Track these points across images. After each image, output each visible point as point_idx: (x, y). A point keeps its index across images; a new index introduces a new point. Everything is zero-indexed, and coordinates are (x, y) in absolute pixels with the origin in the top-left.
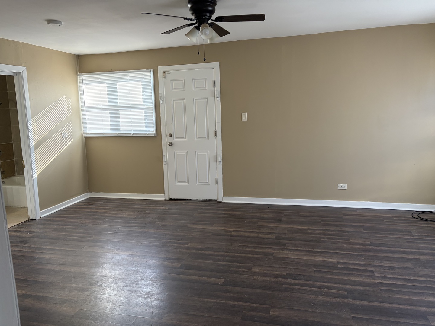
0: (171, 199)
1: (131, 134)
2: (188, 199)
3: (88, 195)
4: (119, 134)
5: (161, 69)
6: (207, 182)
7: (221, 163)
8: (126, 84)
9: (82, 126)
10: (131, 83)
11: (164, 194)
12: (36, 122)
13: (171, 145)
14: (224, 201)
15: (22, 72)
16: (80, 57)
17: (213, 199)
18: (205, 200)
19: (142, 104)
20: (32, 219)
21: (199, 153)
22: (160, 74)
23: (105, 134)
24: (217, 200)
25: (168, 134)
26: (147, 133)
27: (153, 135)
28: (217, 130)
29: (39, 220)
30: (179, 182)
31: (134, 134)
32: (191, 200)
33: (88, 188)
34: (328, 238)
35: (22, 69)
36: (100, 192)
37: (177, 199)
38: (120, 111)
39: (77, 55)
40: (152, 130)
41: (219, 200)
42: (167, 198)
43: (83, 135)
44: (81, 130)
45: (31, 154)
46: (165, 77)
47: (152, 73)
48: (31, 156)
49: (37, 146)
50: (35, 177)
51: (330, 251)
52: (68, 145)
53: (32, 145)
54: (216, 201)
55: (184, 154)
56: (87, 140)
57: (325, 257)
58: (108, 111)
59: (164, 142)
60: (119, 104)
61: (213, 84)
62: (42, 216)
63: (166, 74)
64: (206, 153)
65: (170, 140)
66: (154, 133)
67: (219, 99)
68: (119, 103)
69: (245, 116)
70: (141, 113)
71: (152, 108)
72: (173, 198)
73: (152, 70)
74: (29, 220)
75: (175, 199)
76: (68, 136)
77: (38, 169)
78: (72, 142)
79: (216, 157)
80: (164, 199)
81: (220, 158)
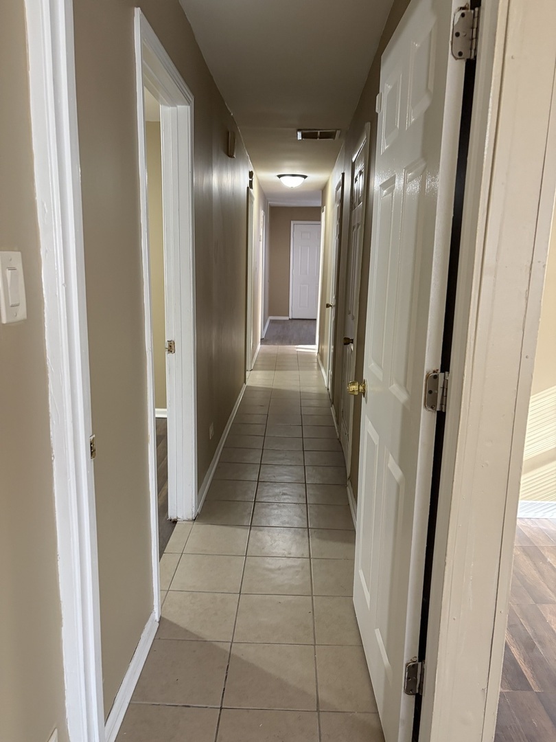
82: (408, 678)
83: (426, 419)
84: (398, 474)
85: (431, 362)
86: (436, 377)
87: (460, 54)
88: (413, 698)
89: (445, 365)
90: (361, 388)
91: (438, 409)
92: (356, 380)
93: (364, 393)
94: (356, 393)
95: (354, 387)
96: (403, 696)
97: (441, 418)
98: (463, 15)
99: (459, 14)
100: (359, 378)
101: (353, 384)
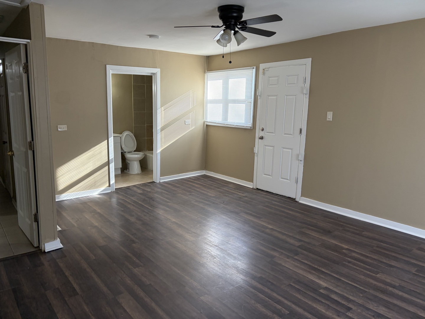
0: (257, 189)
1: (234, 125)
2: (270, 192)
3: (204, 172)
4: (227, 124)
5: (262, 66)
6: (288, 179)
7: (302, 162)
8: (235, 80)
9: (205, 115)
10: (239, 79)
11: (253, 183)
12: (164, 110)
13: (262, 138)
14: (300, 202)
15: (157, 73)
16: (209, 58)
17: (292, 197)
18: (284, 196)
19: (245, 99)
20: (154, 182)
21: (284, 150)
22: (261, 71)
23: (218, 123)
24: (295, 199)
25: (261, 128)
26: (245, 125)
27: (249, 128)
28: (302, 128)
29: (158, 183)
30: (265, 174)
31: (236, 126)
32: (273, 193)
33: (204, 167)
34: (354, 264)
35: (157, 71)
36: (211, 171)
37: (262, 190)
38: (230, 104)
39: (207, 56)
40: (249, 124)
41: (297, 200)
42: (255, 188)
43: (205, 123)
44: (204, 119)
45: (157, 134)
46: (264, 74)
47: (254, 70)
48: (157, 136)
49: (162, 129)
50: (159, 151)
51: (335, 275)
52: (189, 130)
53: (159, 127)
54: (293, 200)
55: (272, 148)
56: (208, 128)
57: (320, 278)
58: (221, 104)
59: (257, 136)
60: (229, 99)
61: (304, 81)
62: (161, 181)
63: (265, 71)
64: (290, 151)
65: (262, 134)
66: (251, 126)
67: (308, 96)
68: (229, 97)
69: (330, 116)
70: (243, 106)
71: (251, 103)
72: (259, 188)
73: (255, 67)
74: (152, 182)
75: (260, 190)
76: (190, 123)
77: (162, 146)
78: (194, 127)
79: (298, 156)
80: (252, 187)
81: (302, 157)
82: (35, 218)
83: (30, 153)
84: (26, 170)
85: (29, 139)
86: (31, 142)
87: (25, 72)
88: (37, 223)
89: (33, 140)
90: (12, 153)
91: (33, 150)
92: (10, 151)
93: (13, 154)
94: (11, 155)
95: (10, 153)
96: (34, 223)
97: (33, 152)
98: (25, 64)
99: (24, 64)
100: (11, 150)
101: (9, 152)
